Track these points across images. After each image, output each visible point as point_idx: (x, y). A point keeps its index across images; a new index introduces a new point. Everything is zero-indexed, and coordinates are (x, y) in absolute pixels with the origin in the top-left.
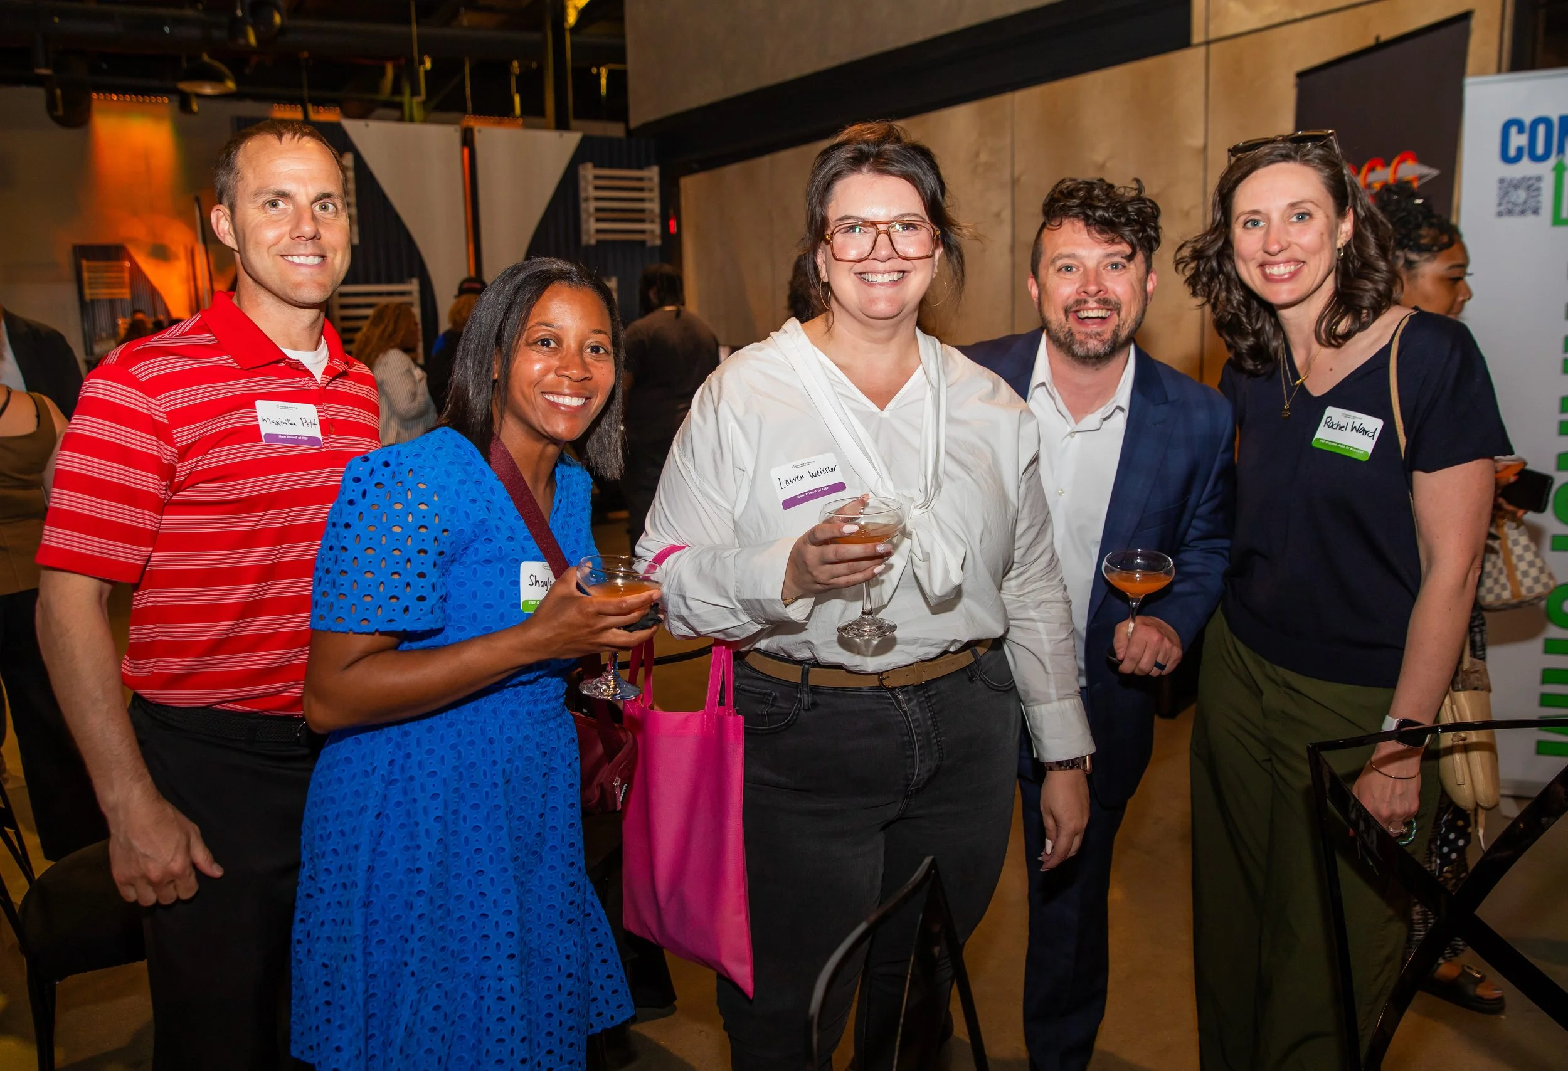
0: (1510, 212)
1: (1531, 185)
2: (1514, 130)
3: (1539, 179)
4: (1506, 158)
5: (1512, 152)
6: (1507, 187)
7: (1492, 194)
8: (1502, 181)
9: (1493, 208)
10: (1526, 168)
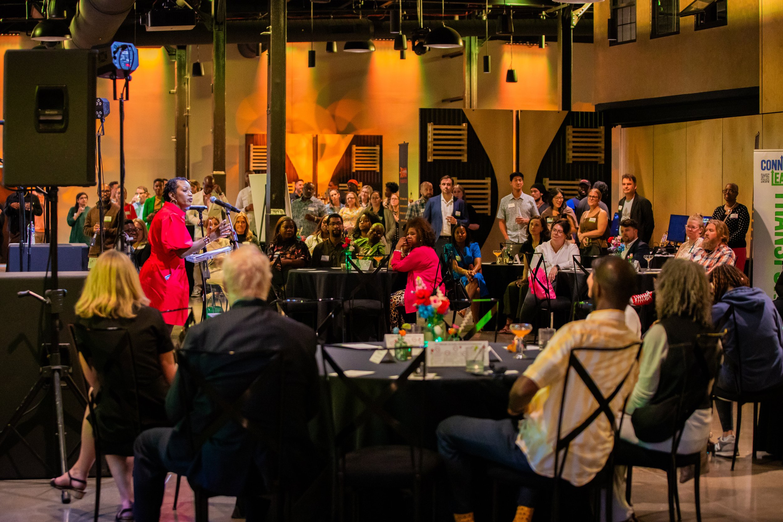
0: (763, 182)
1: (767, 175)
2: (763, 162)
3: (769, 174)
4: (762, 169)
5: (763, 168)
6: (763, 176)
7: (760, 177)
8: (762, 174)
9: (761, 181)
10: (766, 172)
